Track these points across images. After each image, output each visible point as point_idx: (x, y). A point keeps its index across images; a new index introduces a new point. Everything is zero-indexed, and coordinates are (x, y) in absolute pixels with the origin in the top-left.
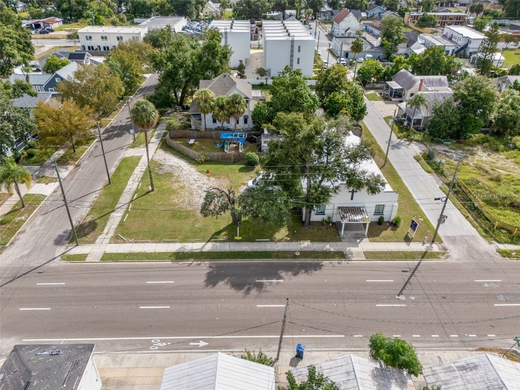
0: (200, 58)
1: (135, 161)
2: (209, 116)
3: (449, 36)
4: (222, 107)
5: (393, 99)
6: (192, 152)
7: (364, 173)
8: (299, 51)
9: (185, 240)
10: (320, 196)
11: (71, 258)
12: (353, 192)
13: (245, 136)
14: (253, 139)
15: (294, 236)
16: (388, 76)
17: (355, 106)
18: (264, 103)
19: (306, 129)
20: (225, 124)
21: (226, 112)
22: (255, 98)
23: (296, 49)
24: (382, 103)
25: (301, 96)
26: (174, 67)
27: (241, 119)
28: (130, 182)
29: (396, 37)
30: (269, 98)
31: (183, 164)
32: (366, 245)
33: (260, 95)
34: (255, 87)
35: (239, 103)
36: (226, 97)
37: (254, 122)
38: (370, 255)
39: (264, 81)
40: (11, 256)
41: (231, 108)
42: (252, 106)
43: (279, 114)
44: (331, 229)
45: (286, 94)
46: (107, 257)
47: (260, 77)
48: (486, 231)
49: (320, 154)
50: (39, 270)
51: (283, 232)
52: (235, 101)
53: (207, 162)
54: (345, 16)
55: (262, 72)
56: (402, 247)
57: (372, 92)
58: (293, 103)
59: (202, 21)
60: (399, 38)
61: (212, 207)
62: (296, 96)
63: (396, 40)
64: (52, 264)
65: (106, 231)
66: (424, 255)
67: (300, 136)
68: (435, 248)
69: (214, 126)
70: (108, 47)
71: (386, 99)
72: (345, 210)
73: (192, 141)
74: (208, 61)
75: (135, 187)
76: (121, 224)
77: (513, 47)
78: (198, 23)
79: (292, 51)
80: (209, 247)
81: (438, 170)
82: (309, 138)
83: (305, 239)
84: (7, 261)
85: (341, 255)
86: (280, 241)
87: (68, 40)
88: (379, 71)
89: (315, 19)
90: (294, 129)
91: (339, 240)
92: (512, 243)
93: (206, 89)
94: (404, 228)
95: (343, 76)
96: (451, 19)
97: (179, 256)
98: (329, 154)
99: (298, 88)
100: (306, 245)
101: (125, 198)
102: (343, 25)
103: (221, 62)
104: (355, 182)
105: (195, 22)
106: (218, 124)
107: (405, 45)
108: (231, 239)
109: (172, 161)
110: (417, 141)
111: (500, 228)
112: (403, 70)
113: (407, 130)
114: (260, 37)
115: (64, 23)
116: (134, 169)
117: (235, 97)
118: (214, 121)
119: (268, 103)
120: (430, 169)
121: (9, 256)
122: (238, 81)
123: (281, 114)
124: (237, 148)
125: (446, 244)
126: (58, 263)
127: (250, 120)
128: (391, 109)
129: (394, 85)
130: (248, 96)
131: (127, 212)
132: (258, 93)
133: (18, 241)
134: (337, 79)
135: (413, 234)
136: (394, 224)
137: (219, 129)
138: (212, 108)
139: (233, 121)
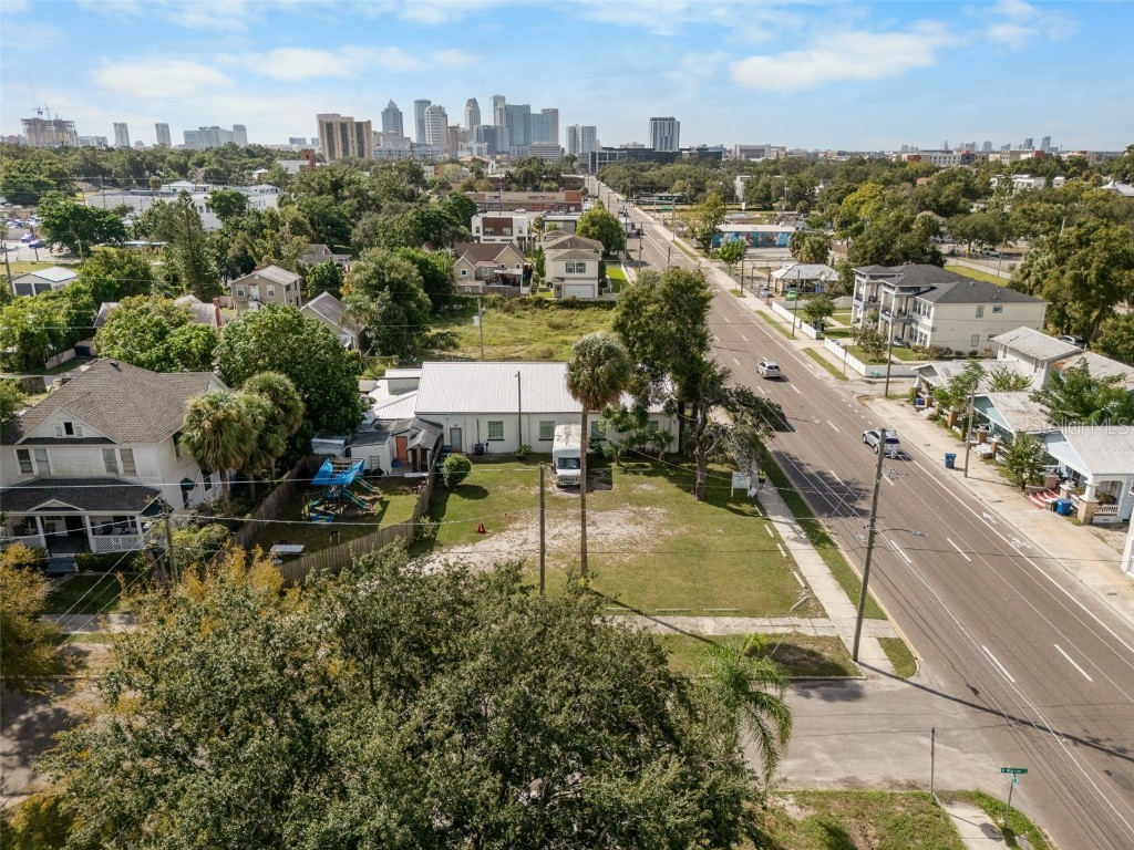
40: (962, 766)
50: (971, 698)
64: (940, 683)
84: (984, 765)
121: (962, 771)
133: (896, 778)
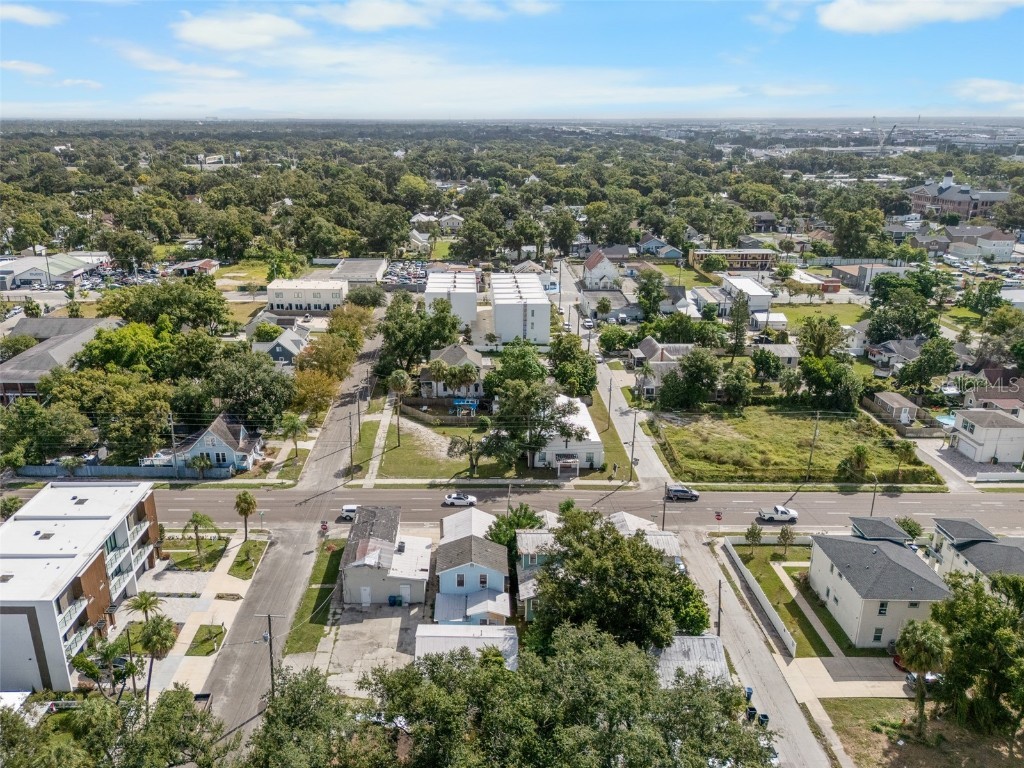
0: (429, 328)
1: (375, 426)
2: (441, 385)
3: (728, 289)
4: (454, 376)
5: (636, 369)
6: (427, 416)
7: (572, 425)
8: (533, 315)
9: (434, 477)
10: (539, 443)
11: (350, 487)
12: (567, 441)
13: (476, 402)
14: (484, 406)
15: (520, 475)
16: (634, 342)
17: (585, 375)
18: (494, 371)
19: (526, 391)
20: (456, 393)
21: (457, 380)
22: (485, 367)
23: (529, 313)
24: (624, 372)
25: (530, 367)
26: (405, 338)
27: (472, 387)
28: (377, 440)
29: (655, 294)
30: (499, 367)
31: (420, 427)
32: (577, 481)
33: (489, 364)
34: (485, 354)
35: (471, 372)
36: (457, 367)
37: (485, 390)
38: (577, 487)
39: (494, 348)
41: (463, 377)
42: (483, 375)
43: (506, 381)
44: (549, 472)
45: (514, 364)
46: (377, 486)
47: (489, 343)
48: (676, 475)
49: (537, 410)
51: (512, 473)
52: (466, 371)
53: (441, 425)
54: (598, 262)
55: (491, 338)
56: (606, 483)
57: (616, 360)
58: (523, 372)
59: (407, 262)
60: (659, 294)
61: (456, 450)
62: (525, 366)
63: (655, 298)
64: (337, 490)
65: (370, 471)
66: (619, 487)
67: (522, 395)
68: (631, 484)
69: (445, 394)
70: (301, 306)
71: (629, 368)
72: (560, 456)
73: (425, 408)
74: (438, 332)
75: (383, 443)
76: (380, 468)
77: (819, 302)
78: (401, 265)
79: (525, 316)
80: (453, 481)
81: (656, 434)
82: (528, 398)
83: (529, 476)
85: (557, 486)
86: (508, 478)
87: (241, 293)
88: (623, 338)
89: (564, 256)
90: (518, 391)
91: (557, 478)
92: (694, 481)
93: (438, 359)
94: (609, 471)
95: (575, 346)
96: (754, 258)
97: (432, 486)
98: (544, 410)
99: (527, 359)
100: (529, 480)
101: (377, 451)
102: (597, 272)
103: (450, 332)
104: (565, 432)
105: (397, 263)
106: (450, 392)
107: (670, 301)
108: (471, 477)
109: (407, 424)
110: (647, 409)
111: (686, 472)
112: (649, 337)
113: (639, 398)
114: (487, 286)
115: (221, 265)
116: (376, 431)
117: (467, 366)
118: (445, 389)
119: (498, 372)
120: (649, 432)
122: (466, 348)
123: (508, 381)
124: (469, 414)
125: (640, 482)
126: (341, 489)
127: (481, 388)
128: (630, 380)
129: (638, 353)
130: (479, 365)
131: (382, 460)
132: (487, 362)
134: (570, 349)
135: (615, 475)
136: (603, 469)
137: (449, 396)
138: (445, 377)
139: (463, 389)
